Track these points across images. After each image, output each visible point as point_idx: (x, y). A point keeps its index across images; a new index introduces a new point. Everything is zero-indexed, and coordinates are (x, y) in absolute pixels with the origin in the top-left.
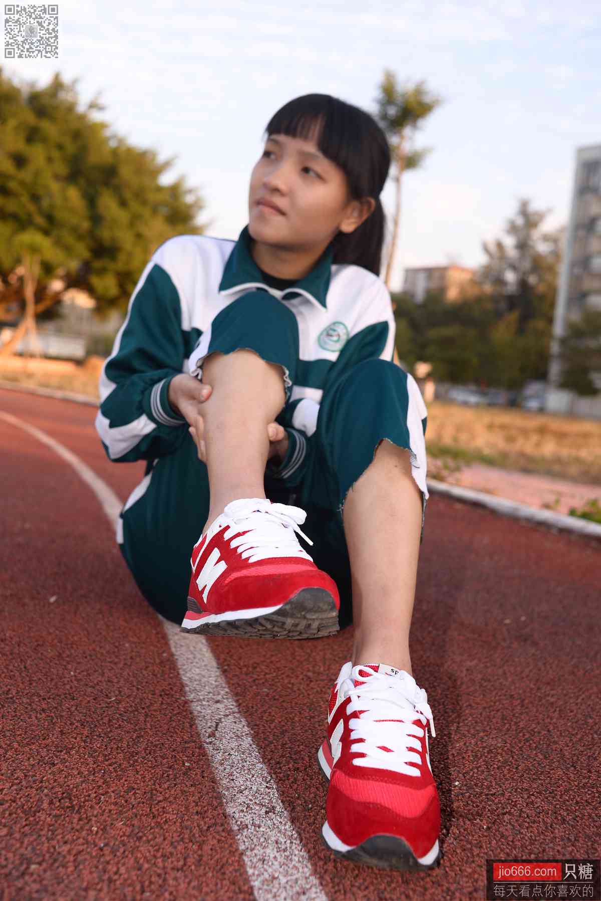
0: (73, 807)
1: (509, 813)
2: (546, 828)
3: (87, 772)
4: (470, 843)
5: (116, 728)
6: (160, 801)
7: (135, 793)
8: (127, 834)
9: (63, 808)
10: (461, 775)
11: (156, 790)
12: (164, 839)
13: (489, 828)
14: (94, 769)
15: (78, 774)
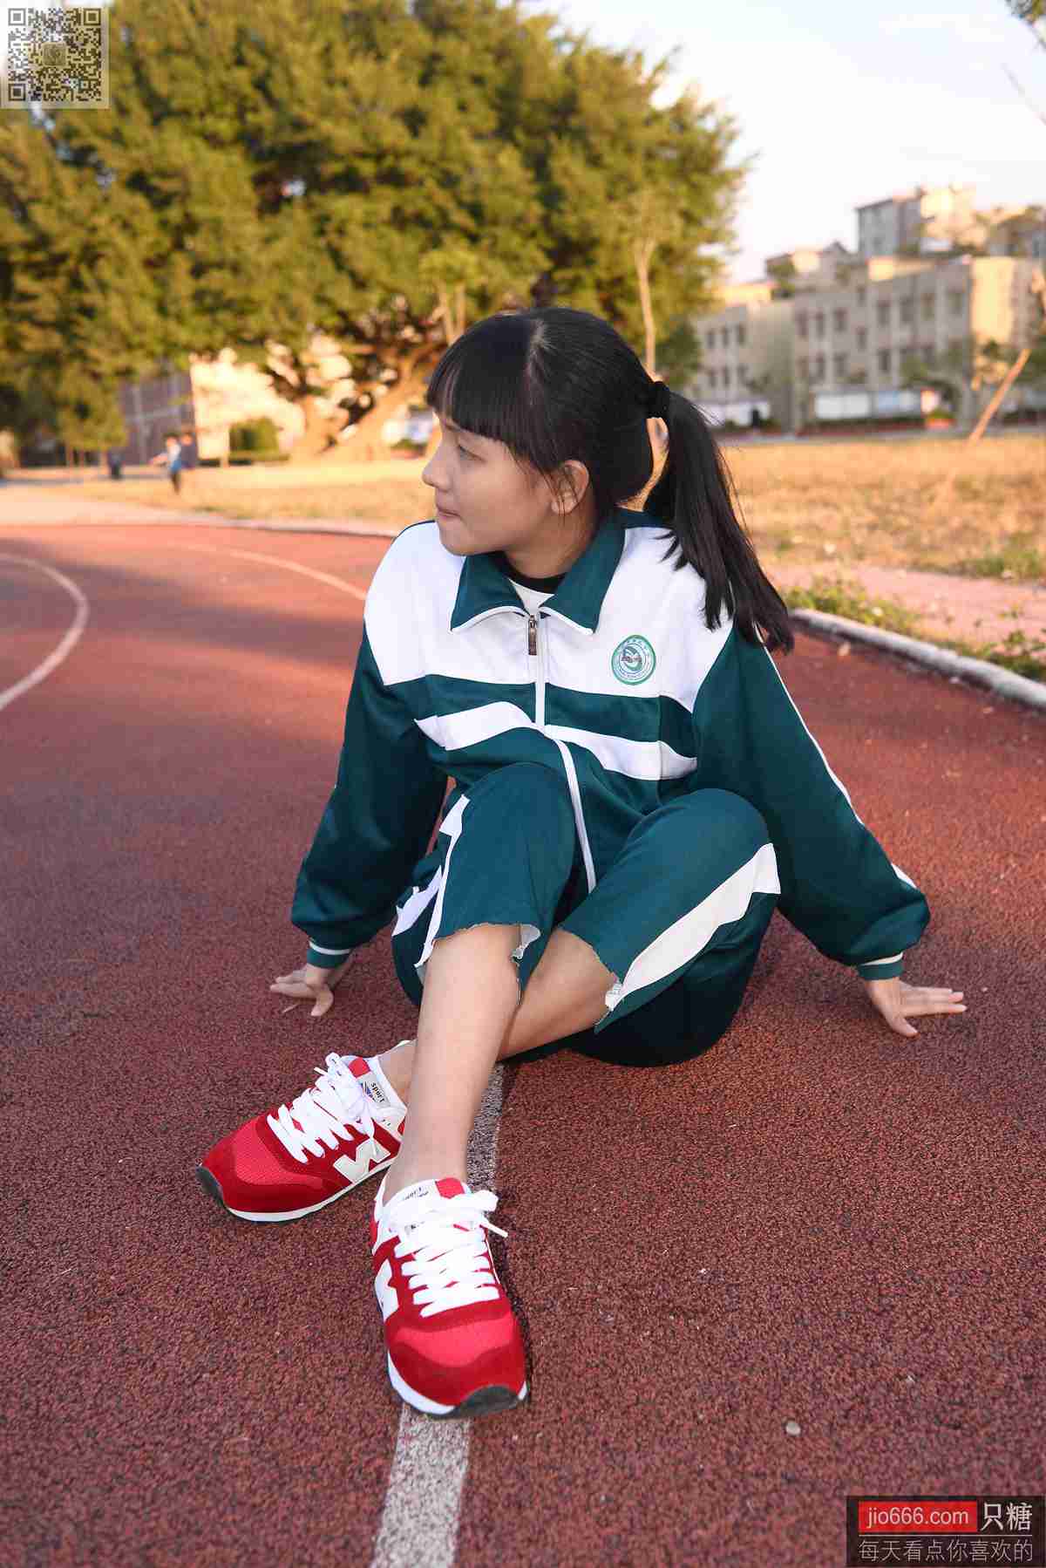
0: (266, 1308)
1: (742, 1309)
2: (770, 1329)
3: (292, 1267)
4: (667, 1348)
5: (345, 1207)
6: (355, 1300)
7: (333, 1291)
8: (307, 1339)
9: (257, 1309)
10: (715, 1259)
11: (356, 1287)
12: (342, 1344)
13: (701, 1329)
14: (302, 1261)
15: (285, 1267)
